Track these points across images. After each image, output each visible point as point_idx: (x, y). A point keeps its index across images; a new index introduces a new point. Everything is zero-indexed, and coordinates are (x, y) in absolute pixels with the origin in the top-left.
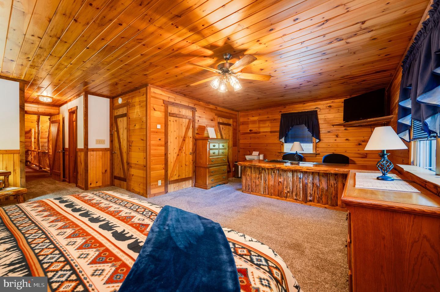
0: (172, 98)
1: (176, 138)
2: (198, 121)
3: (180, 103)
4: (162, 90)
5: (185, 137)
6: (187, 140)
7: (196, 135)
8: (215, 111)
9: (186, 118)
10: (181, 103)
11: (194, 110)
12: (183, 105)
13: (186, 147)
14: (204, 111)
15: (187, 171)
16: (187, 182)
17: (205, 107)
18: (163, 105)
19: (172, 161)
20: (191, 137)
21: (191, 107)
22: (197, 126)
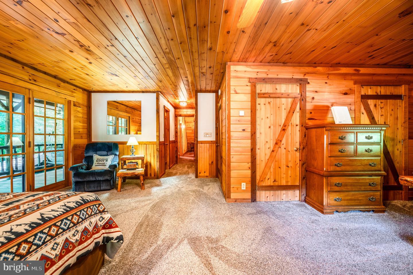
0: (261, 72)
1: (270, 127)
2: (313, 98)
3: (275, 76)
4: (247, 66)
5: (285, 125)
6: (289, 129)
7: (307, 121)
8: (353, 77)
9: (288, 96)
10: (279, 76)
11: (303, 83)
12: (282, 79)
13: (287, 140)
14: (327, 81)
15: (290, 175)
16: (290, 193)
17: (329, 74)
18: (249, 84)
19: (263, 159)
20: (297, 125)
21: (297, 79)
22: (309, 106)
